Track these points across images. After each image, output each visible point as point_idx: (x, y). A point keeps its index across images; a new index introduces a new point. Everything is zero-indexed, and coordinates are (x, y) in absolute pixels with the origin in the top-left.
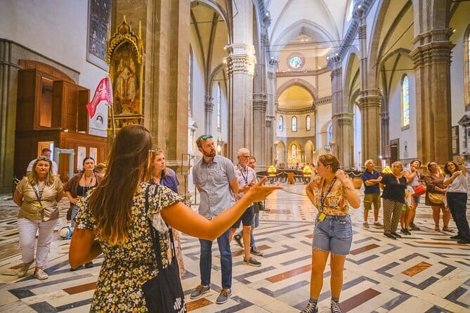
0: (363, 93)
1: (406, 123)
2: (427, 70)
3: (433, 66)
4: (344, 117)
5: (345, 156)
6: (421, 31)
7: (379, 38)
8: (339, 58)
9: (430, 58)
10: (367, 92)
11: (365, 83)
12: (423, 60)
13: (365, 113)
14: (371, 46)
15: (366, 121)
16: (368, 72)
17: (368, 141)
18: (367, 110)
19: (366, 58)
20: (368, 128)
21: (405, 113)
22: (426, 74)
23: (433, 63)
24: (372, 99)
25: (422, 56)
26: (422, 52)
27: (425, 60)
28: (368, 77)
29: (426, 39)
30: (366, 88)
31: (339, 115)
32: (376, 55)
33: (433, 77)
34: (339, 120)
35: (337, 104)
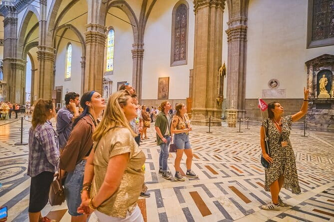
0: (41, 48)
1: (68, 76)
2: (94, 46)
3: (97, 46)
4: (17, 62)
5: (17, 95)
6: (92, 22)
7: (57, 11)
8: (15, 10)
9: (96, 40)
10: (45, 48)
11: (43, 40)
12: (92, 40)
13: (42, 64)
14: (50, 14)
15: (42, 70)
16: (47, 33)
17: (43, 85)
18: (44, 61)
19: (46, 22)
20: (44, 75)
21: (68, 69)
22: (93, 49)
23: (97, 44)
24: (49, 54)
25: (92, 37)
26: (92, 35)
27: (93, 41)
28: (47, 36)
29: (94, 28)
30: (45, 44)
31: (13, 60)
32: (54, 22)
33: (97, 53)
34: (12, 64)
35: (10, 50)
